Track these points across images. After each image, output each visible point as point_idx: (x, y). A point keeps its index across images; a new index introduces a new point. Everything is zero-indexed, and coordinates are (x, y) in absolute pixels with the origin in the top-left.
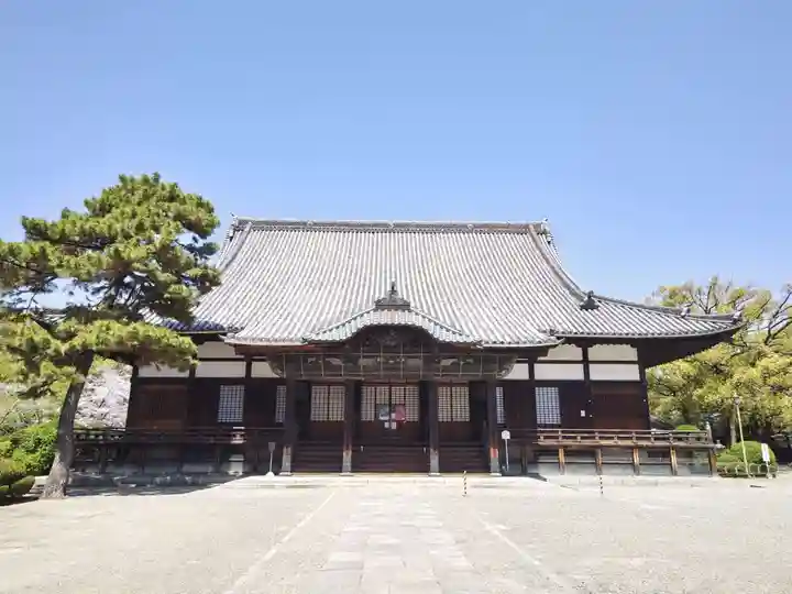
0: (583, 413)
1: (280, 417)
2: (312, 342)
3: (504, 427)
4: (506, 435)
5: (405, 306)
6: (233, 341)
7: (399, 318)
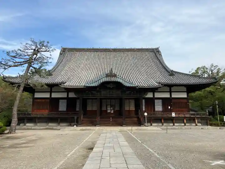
0: (169, 107)
1: (77, 109)
2: (87, 87)
3: (145, 112)
4: (146, 114)
5: (115, 76)
6: (63, 87)
7: (113, 79)
